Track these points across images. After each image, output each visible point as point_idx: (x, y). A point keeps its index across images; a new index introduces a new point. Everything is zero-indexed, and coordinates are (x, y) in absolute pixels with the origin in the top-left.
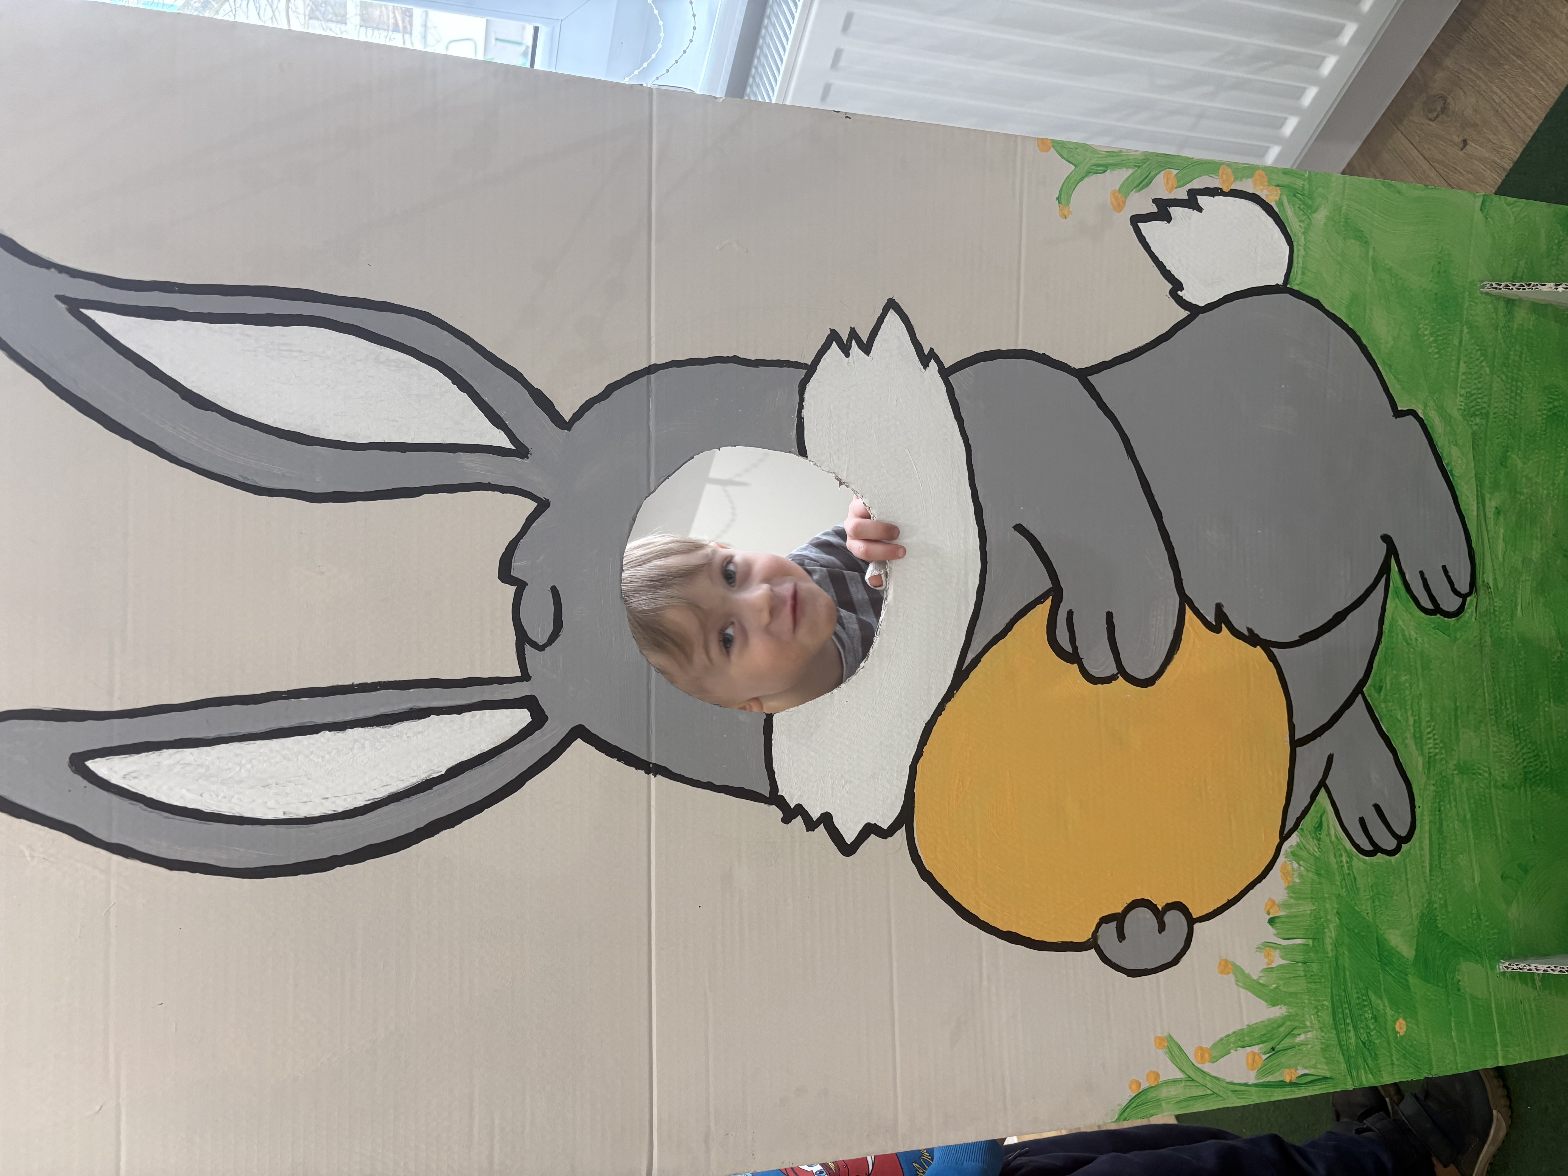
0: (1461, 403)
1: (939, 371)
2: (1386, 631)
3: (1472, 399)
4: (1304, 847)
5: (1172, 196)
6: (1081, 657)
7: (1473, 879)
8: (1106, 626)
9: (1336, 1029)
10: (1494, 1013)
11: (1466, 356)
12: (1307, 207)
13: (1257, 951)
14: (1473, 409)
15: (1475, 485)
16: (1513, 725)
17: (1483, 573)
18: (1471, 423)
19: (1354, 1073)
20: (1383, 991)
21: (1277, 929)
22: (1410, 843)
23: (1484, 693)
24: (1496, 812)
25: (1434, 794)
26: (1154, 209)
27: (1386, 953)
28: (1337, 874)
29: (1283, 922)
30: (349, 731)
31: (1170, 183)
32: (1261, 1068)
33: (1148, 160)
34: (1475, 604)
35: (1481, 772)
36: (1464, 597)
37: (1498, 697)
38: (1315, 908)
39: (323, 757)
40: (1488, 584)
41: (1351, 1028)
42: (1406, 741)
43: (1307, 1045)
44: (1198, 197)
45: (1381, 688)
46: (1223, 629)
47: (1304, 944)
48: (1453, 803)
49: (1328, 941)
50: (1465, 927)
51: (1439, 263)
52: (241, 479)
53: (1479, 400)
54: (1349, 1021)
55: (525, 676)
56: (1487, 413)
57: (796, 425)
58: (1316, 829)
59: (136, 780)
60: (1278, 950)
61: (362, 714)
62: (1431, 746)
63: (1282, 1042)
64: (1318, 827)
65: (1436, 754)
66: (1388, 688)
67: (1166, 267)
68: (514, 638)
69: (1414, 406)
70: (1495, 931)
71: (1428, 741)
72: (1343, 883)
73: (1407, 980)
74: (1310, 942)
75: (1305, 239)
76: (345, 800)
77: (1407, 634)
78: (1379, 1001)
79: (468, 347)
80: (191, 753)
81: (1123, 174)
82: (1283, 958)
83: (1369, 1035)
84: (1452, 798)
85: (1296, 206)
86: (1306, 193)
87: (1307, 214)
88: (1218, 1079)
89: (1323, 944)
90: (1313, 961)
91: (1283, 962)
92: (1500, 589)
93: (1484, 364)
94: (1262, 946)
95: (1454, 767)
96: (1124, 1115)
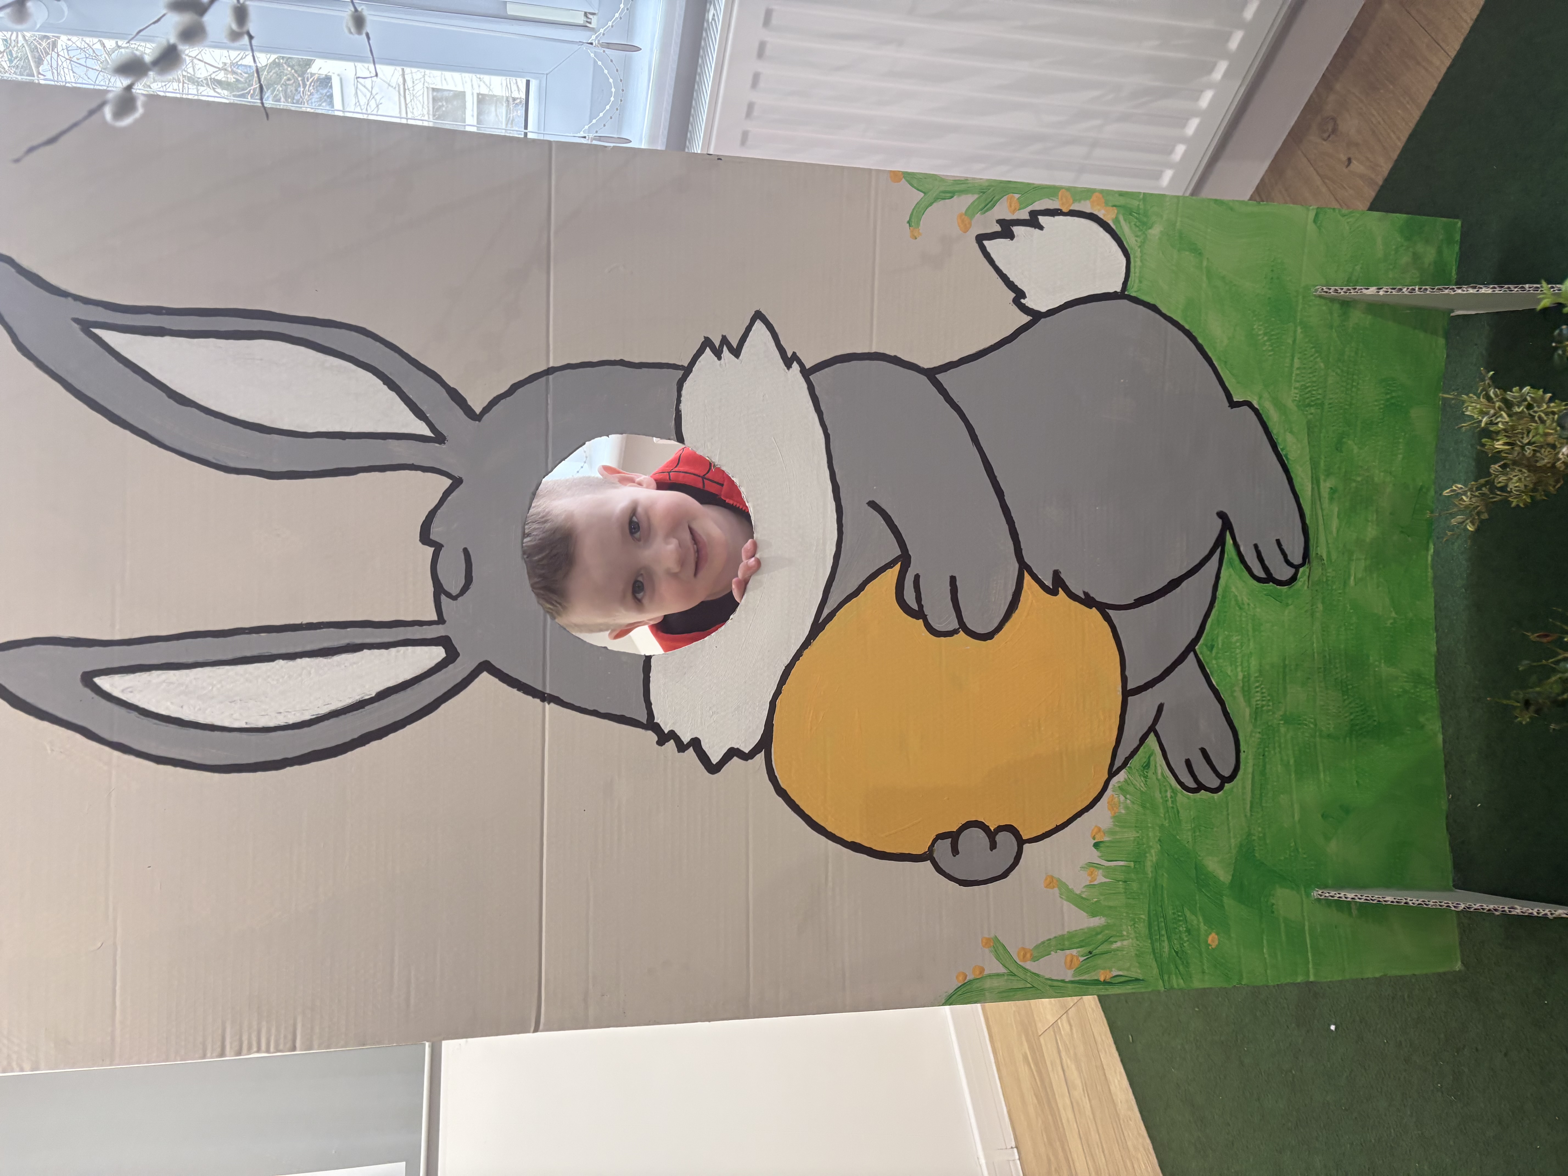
0: (1295, 395)
1: (801, 372)
3: (1307, 390)
4: (1131, 782)
5: (1015, 217)
6: (926, 614)
7: (1293, 817)
9: (1151, 939)
10: (1307, 935)
11: (1300, 353)
12: (1143, 223)
13: (1081, 870)
14: (1307, 401)
15: (1309, 467)
16: (1341, 682)
17: (1317, 547)
18: (1306, 413)
19: (1166, 978)
20: (1198, 909)
21: (1101, 852)
23: (1314, 653)
24: (1320, 758)
25: (1259, 740)
26: (998, 228)
27: (1203, 877)
28: (1161, 807)
29: (1107, 846)
30: (299, 661)
31: (1013, 205)
33: (992, 186)
34: (1307, 574)
35: (1307, 723)
36: (1297, 568)
37: (1328, 657)
38: (1138, 835)
40: (1321, 556)
41: (1165, 939)
42: (1235, 694)
43: (1123, 951)
44: (1039, 217)
45: (1212, 647)
47: (1125, 866)
48: (1277, 750)
49: (1149, 864)
50: (1282, 858)
51: (1272, 271)
53: (1314, 392)
54: (1163, 932)
55: (441, 620)
56: (1323, 403)
57: (674, 416)
58: (1144, 768)
59: (132, 694)
60: (1101, 870)
61: (309, 648)
62: (1258, 698)
63: (1098, 948)
64: (1146, 766)
65: (1263, 706)
66: (1220, 646)
67: (1009, 278)
69: (1249, 397)
70: (1312, 863)
71: (1256, 694)
72: (1167, 815)
73: (1222, 901)
74: (1132, 864)
75: (1141, 251)
77: (1239, 598)
78: (1194, 918)
80: (174, 675)
81: (969, 199)
82: (1105, 876)
83: (1182, 945)
84: (1277, 745)
85: (1133, 223)
86: (1141, 211)
87: (1142, 230)
88: (1038, 975)
89: (1144, 866)
90: (1133, 881)
91: (1104, 880)
92: (1333, 561)
93: (1318, 359)
94: (1085, 866)
95: (1280, 718)
96: (950, 1000)
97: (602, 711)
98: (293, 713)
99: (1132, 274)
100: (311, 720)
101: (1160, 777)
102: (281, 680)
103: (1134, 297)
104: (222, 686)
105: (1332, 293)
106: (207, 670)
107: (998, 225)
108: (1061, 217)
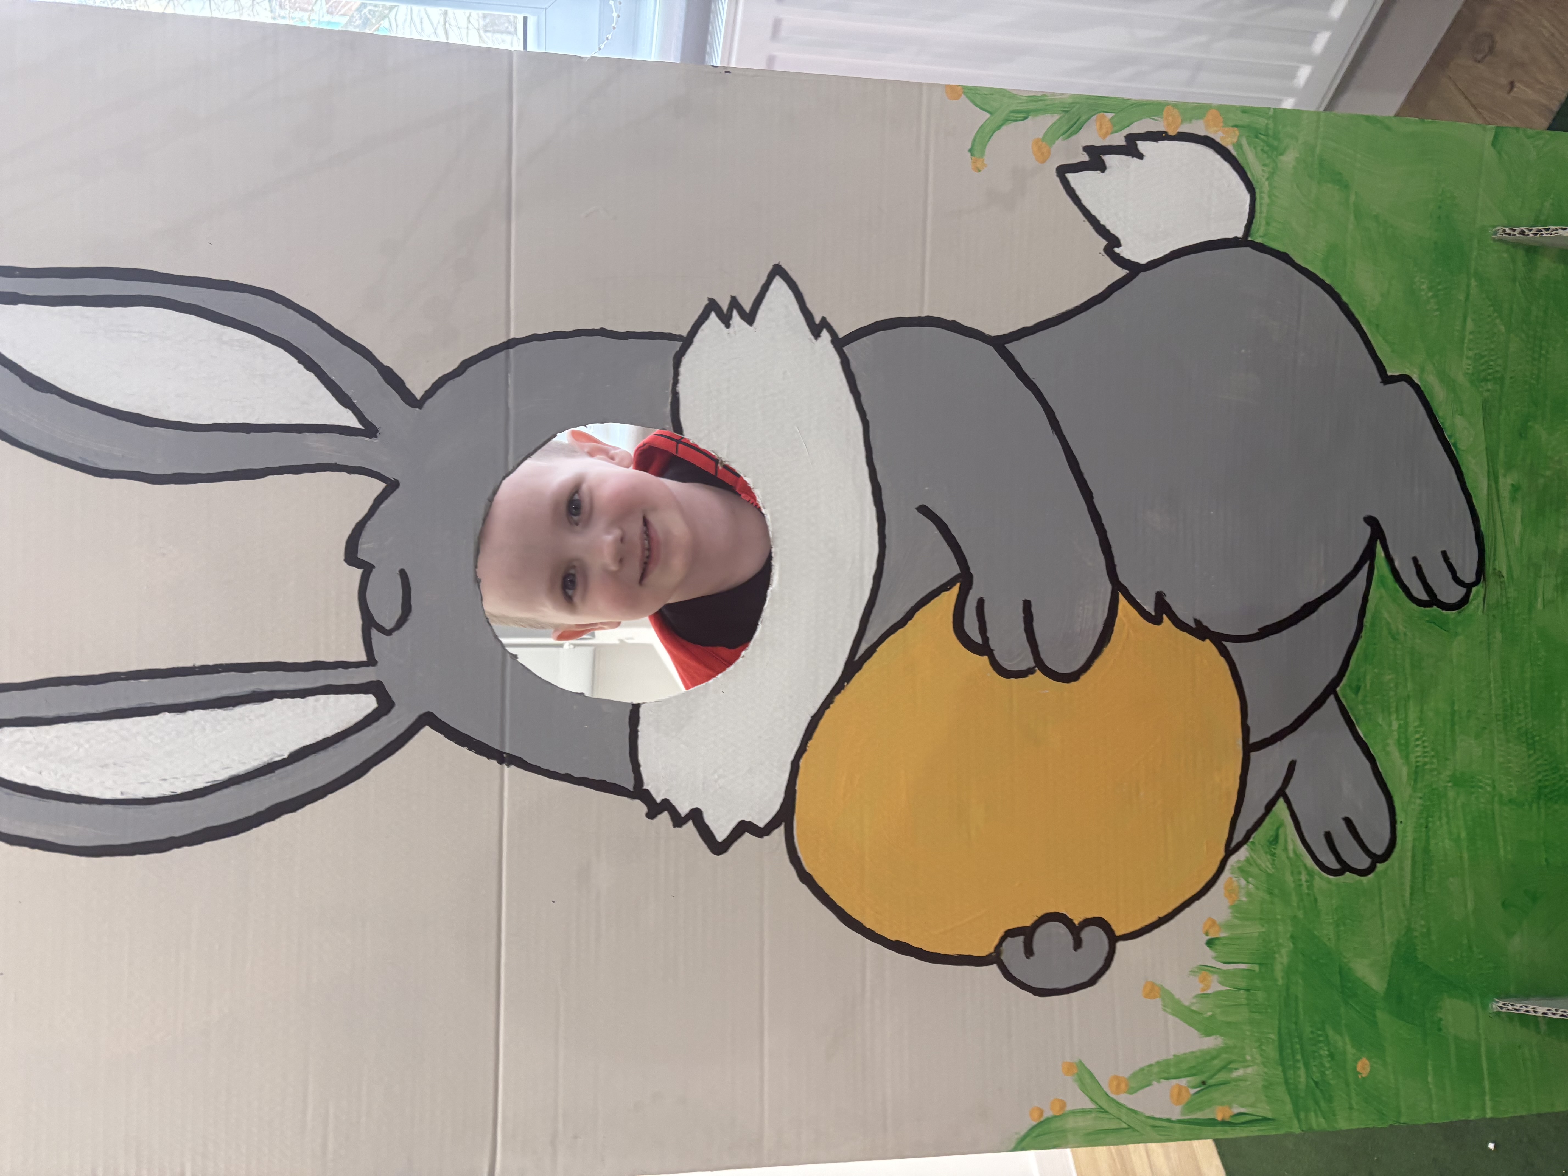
0: (1468, 367)
2: (1368, 624)
3: (1483, 361)
4: (1255, 862)
5: (1106, 143)
6: (992, 648)
7: (1466, 906)
9: (1282, 1065)
10: (1484, 1057)
11: (1474, 312)
12: (1272, 148)
13: (1190, 975)
14: (1483, 374)
15: (1485, 460)
16: (1526, 733)
17: (1494, 560)
18: (1481, 389)
19: (1302, 1115)
20: (1343, 1026)
21: (1216, 952)
22: (1386, 863)
23: (1491, 696)
24: (1499, 830)
25: (1421, 808)
26: (1085, 158)
27: (1350, 985)
28: (1294, 893)
29: (1224, 944)
30: (190, 713)
31: (1104, 127)
32: (1188, 1103)
33: (1077, 103)
34: (1482, 595)
35: (1483, 785)
36: (1469, 587)
37: (1509, 701)
38: (1263, 930)
40: (1500, 572)
41: (1301, 1065)
42: (1388, 749)
43: (1246, 1081)
45: (1357, 690)
46: (1164, 620)
47: (1248, 970)
48: (1445, 820)
49: (1278, 967)
50: (1452, 959)
51: (1440, 207)
53: (1492, 363)
54: (1299, 1057)
55: (371, 661)
56: (1503, 378)
58: (1271, 843)
60: (1216, 975)
62: (1419, 754)
63: (1215, 1077)
64: (1273, 841)
65: (1425, 764)
66: (1368, 687)
68: (358, 622)
69: (1408, 370)
70: (1490, 965)
71: (1416, 749)
72: (1301, 904)
73: (1374, 1016)
74: (1256, 968)
75: (1270, 185)
76: (184, 781)
77: (1393, 628)
78: (1338, 1037)
81: (1048, 121)
82: (1222, 983)
83: (1323, 1073)
84: (1443, 813)
85: (1259, 149)
86: (1271, 133)
87: (1271, 157)
88: (1137, 1112)
89: (1272, 970)
90: (1259, 989)
91: (1221, 988)
92: (1515, 577)
93: (1498, 321)
94: (1196, 970)
95: (1448, 779)
96: (1022, 1144)
97: (577, 775)
98: (182, 779)
99: (1257, 215)
100: (205, 788)
101: (1291, 854)
102: (166, 738)
103: (1260, 243)
105: (1518, 235)
106: (73, 726)
107: (1085, 153)
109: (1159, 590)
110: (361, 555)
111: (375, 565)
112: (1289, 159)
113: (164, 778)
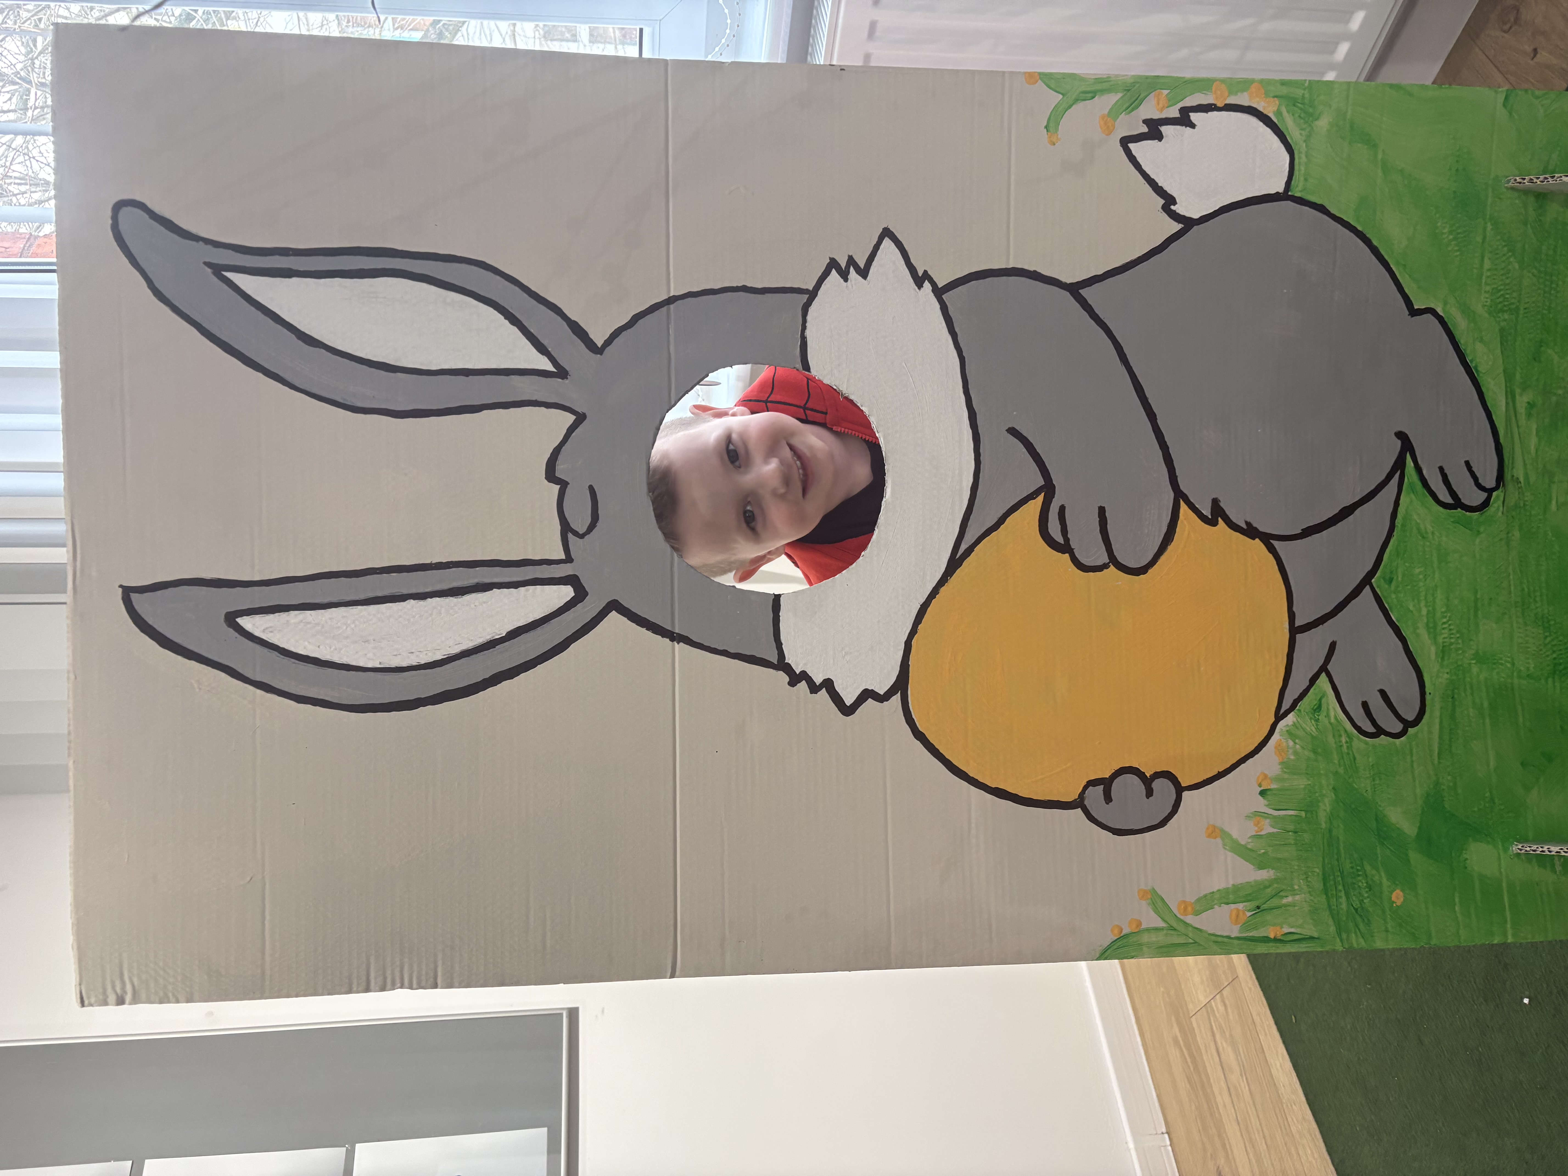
0: (1486, 300)
1: (933, 291)
2: (1399, 526)
3: (1499, 294)
4: (1301, 726)
5: (1163, 116)
6: (1073, 547)
7: (1488, 764)
8: (1098, 519)
9: (1326, 894)
10: (1505, 895)
11: (1491, 252)
12: (1309, 115)
13: (1246, 819)
14: (1500, 305)
15: (1503, 381)
16: (1542, 617)
17: (1512, 468)
18: (1498, 319)
19: (1344, 936)
20: (1380, 863)
21: (1269, 801)
23: (1510, 585)
24: (1518, 701)
25: (1448, 681)
26: (1145, 129)
27: (1385, 829)
28: (1335, 753)
29: (1275, 794)
31: (1161, 103)
32: (1244, 924)
33: (1138, 83)
34: (1502, 499)
35: (1503, 662)
36: (1490, 491)
37: (1526, 590)
38: (1310, 783)
39: (409, 620)
40: (1517, 478)
41: (1342, 894)
42: (1418, 631)
43: (1294, 906)
44: (1190, 114)
45: (1391, 580)
46: (1219, 523)
47: (1296, 816)
48: (1469, 692)
49: (1322, 814)
50: (1476, 809)
51: (1457, 161)
52: (342, 401)
53: (1507, 296)
54: (1340, 887)
55: (569, 559)
56: (1518, 308)
57: (799, 344)
58: (1315, 710)
59: (272, 634)
60: (1268, 821)
61: (439, 587)
62: (1446, 636)
63: (1268, 902)
64: (1316, 709)
65: (1451, 644)
66: (1400, 579)
67: (1157, 184)
69: (1432, 304)
70: (1511, 814)
71: (1443, 631)
72: (1342, 761)
73: (1407, 855)
74: (1303, 814)
75: (1306, 146)
77: (1422, 527)
78: (1375, 872)
79: (517, 288)
80: (311, 615)
81: (1112, 99)
82: (1273, 827)
83: (1361, 902)
84: (1468, 687)
85: (1296, 115)
86: (1306, 101)
87: (1307, 122)
88: (1200, 930)
89: (1317, 816)
90: (1305, 831)
91: (1272, 830)
92: (1531, 483)
93: (1512, 259)
94: (1251, 815)
95: (1472, 657)
96: (1105, 954)
99: (1296, 173)
101: (1333, 720)
102: (412, 620)
103: (1299, 197)
104: (355, 626)
105: (1527, 183)
106: (342, 609)
107: (1145, 126)
108: (1215, 112)
109: (1214, 497)
110: (558, 474)
111: (569, 482)
112: (1323, 123)
113: (411, 651)
